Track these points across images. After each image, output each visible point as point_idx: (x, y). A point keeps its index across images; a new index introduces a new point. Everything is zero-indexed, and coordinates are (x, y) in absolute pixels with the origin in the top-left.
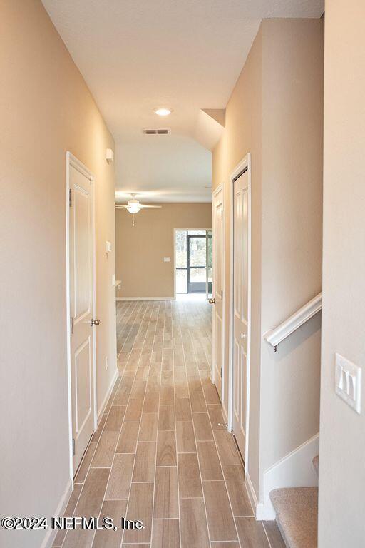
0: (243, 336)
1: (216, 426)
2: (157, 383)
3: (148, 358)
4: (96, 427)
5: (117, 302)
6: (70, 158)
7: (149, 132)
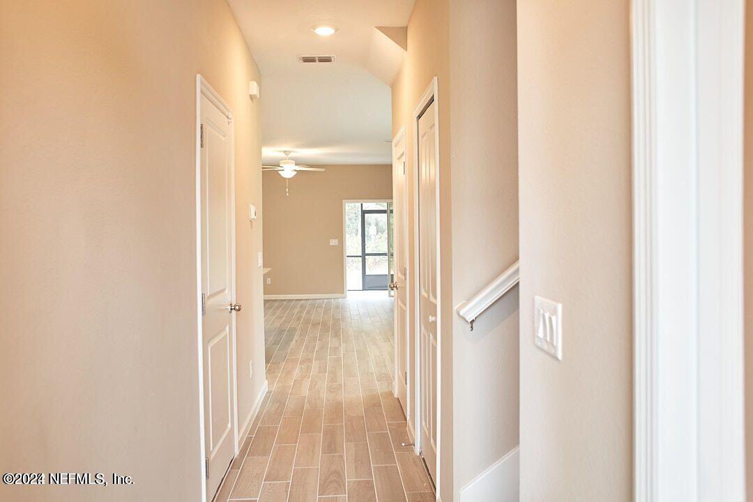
0: (431, 319)
1: (399, 447)
2: (319, 398)
3: (309, 368)
4: (237, 452)
5: (266, 301)
6: (202, 82)
7: (307, 60)
